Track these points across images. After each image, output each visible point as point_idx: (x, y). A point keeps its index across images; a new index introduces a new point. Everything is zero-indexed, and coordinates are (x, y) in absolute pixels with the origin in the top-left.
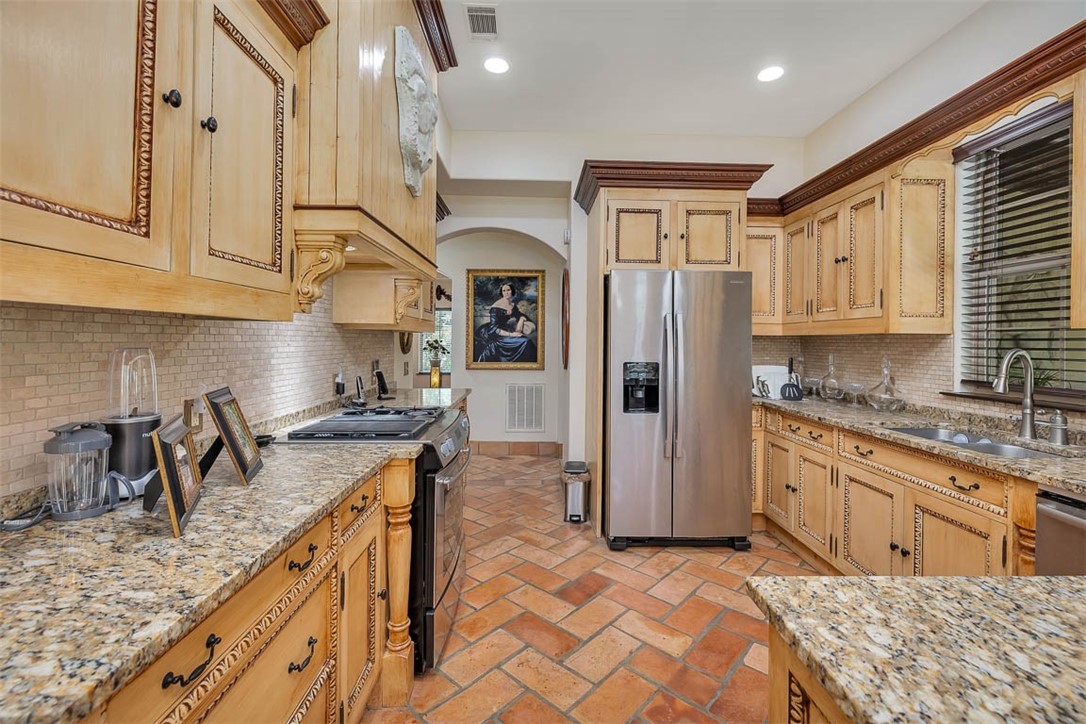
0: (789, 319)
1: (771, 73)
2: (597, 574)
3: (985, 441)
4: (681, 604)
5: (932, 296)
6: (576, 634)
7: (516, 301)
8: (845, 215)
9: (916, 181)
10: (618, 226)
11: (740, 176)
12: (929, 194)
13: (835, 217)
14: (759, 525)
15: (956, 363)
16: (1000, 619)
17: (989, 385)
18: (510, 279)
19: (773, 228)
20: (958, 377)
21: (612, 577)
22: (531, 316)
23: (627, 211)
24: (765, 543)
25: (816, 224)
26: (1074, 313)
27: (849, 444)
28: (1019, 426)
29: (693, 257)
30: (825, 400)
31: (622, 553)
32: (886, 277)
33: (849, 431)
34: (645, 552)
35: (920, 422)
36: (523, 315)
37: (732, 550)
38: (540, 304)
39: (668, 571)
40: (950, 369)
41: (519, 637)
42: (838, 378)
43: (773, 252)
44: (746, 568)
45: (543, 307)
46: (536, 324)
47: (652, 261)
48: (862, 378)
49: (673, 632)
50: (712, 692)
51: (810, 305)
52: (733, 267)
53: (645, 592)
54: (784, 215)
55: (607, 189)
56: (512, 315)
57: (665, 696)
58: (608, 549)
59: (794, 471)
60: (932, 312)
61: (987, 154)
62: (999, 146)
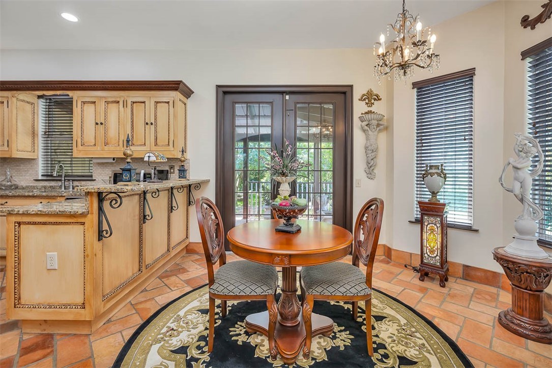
9: (23, 101)
12: (28, 107)
15: (40, 169)
17: (51, 176)
20: (40, 174)
26: (75, 153)
28: (61, 187)
32: (10, 136)
40: (37, 171)
60: (30, 150)
61: (50, 99)
62: (54, 99)
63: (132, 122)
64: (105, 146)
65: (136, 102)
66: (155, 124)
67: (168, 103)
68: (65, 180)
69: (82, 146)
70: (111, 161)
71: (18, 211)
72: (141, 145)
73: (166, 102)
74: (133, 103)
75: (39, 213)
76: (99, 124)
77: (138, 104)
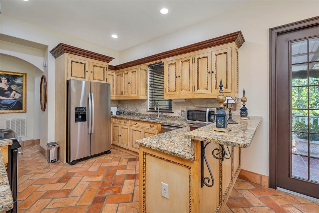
0: (117, 95)
1: (115, 36)
2: (69, 173)
3: (153, 119)
4: (98, 170)
5: (145, 92)
6: (70, 189)
7: (10, 85)
8: (130, 73)
9: (143, 69)
10: (71, 66)
11: (107, 59)
12: (144, 72)
13: (128, 73)
14: (112, 147)
15: (148, 105)
16: (164, 137)
17: (154, 109)
18: (7, 75)
19: (113, 73)
20: (149, 108)
21: (75, 171)
22: (19, 91)
23: (75, 62)
24: (113, 151)
25: (123, 74)
26: (164, 96)
27: (132, 123)
28: (157, 115)
29: (94, 78)
30: (125, 114)
31: (76, 165)
32: (138, 88)
33: (132, 120)
34: (83, 162)
35: (143, 117)
36: (14, 90)
37: (106, 154)
38: (24, 87)
39: (91, 164)
40: (147, 106)
41: (48, 198)
42: (127, 109)
43: (113, 79)
44: (111, 157)
45: (26, 88)
46: (22, 94)
47: (83, 78)
48: (132, 109)
49: (98, 176)
50: (111, 183)
51: (122, 92)
52: (105, 82)
53: (87, 171)
54: (116, 70)
55: (68, 53)
56: (8, 91)
57: (101, 189)
58: (70, 165)
59: (120, 131)
60: (145, 95)
61: (152, 67)
62: (154, 66)
63: (198, 73)
64: (181, 91)
65: (201, 58)
66: (215, 72)
67: (226, 53)
68: (159, 112)
69: (168, 91)
70: (184, 101)
71: (146, 145)
72: (204, 89)
73: (224, 53)
74: (199, 59)
75: (158, 150)
76: (178, 77)
77: (202, 59)
